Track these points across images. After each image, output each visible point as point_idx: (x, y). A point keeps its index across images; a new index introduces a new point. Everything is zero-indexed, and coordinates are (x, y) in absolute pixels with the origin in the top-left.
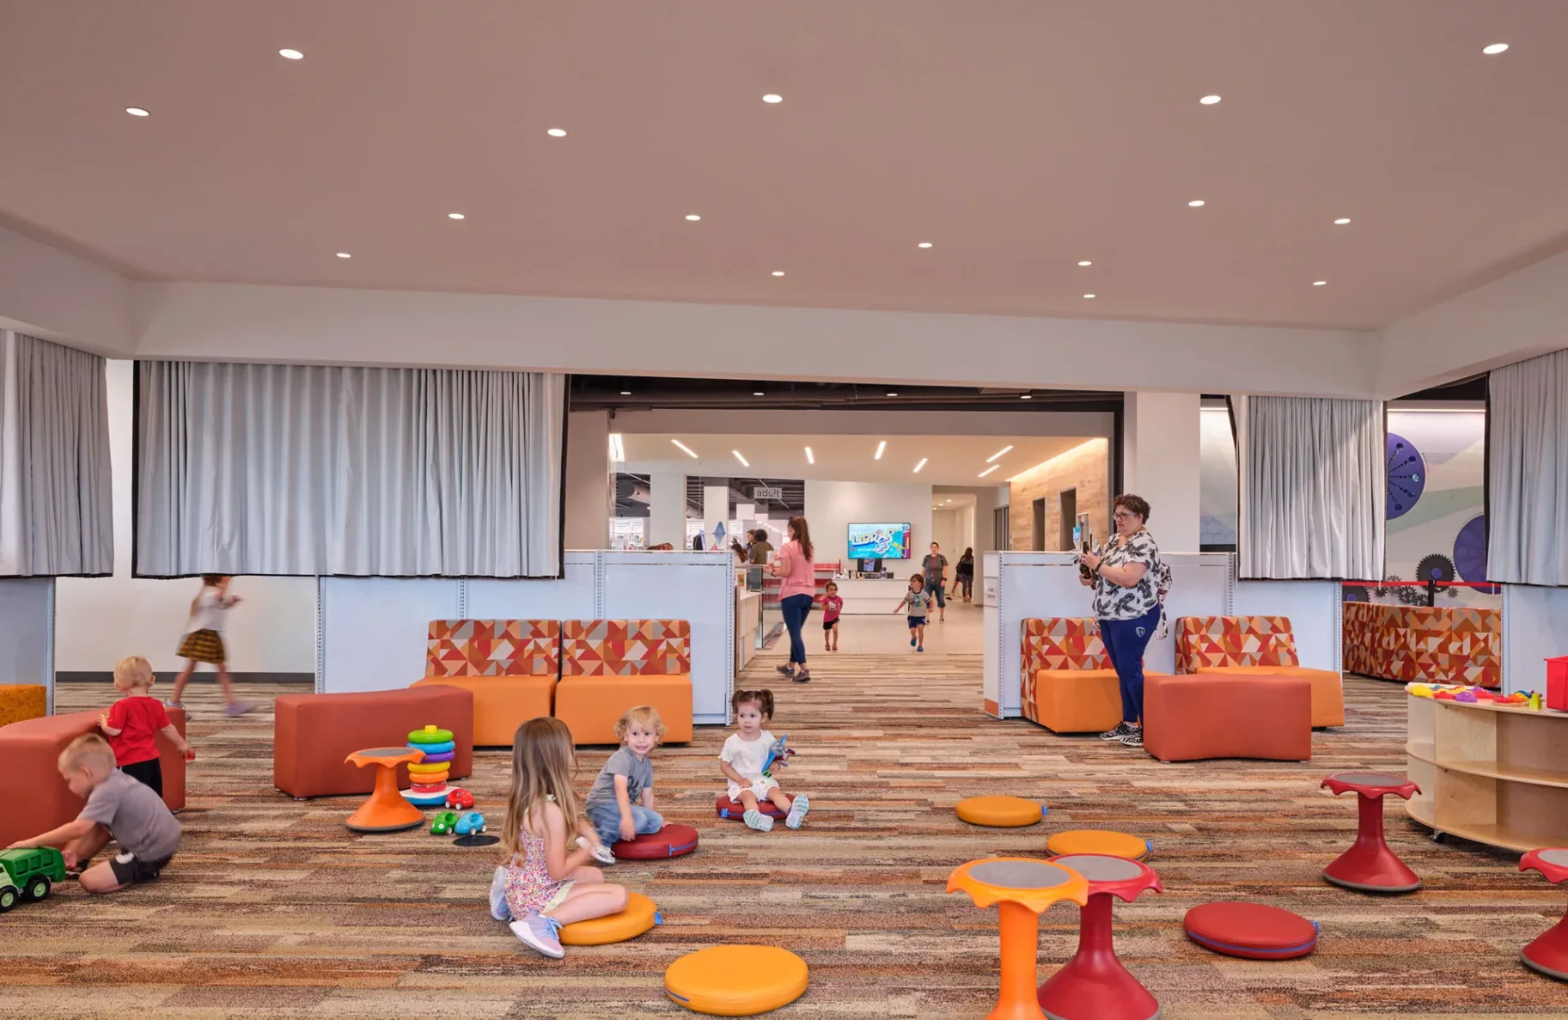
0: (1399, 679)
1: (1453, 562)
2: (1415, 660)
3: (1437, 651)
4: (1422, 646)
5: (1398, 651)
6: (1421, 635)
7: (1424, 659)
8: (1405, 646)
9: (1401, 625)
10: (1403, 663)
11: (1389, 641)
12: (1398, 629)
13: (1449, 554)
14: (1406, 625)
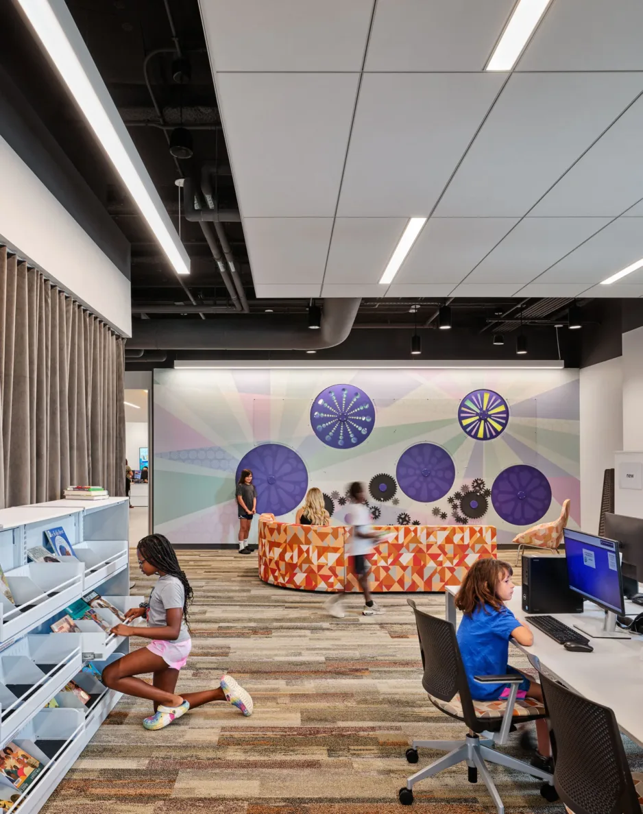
0: (302, 588)
1: (396, 480)
2: (317, 572)
3: (335, 565)
4: (322, 560)
5: (301, 564)
6: (322, 551)
7: (325, 571)
8: (308, 560)
9: (304, 543)
10: (306, 574)
11: (292, 556)
12: (301, 546)
13: (392, 473)
14: (308, 542)
